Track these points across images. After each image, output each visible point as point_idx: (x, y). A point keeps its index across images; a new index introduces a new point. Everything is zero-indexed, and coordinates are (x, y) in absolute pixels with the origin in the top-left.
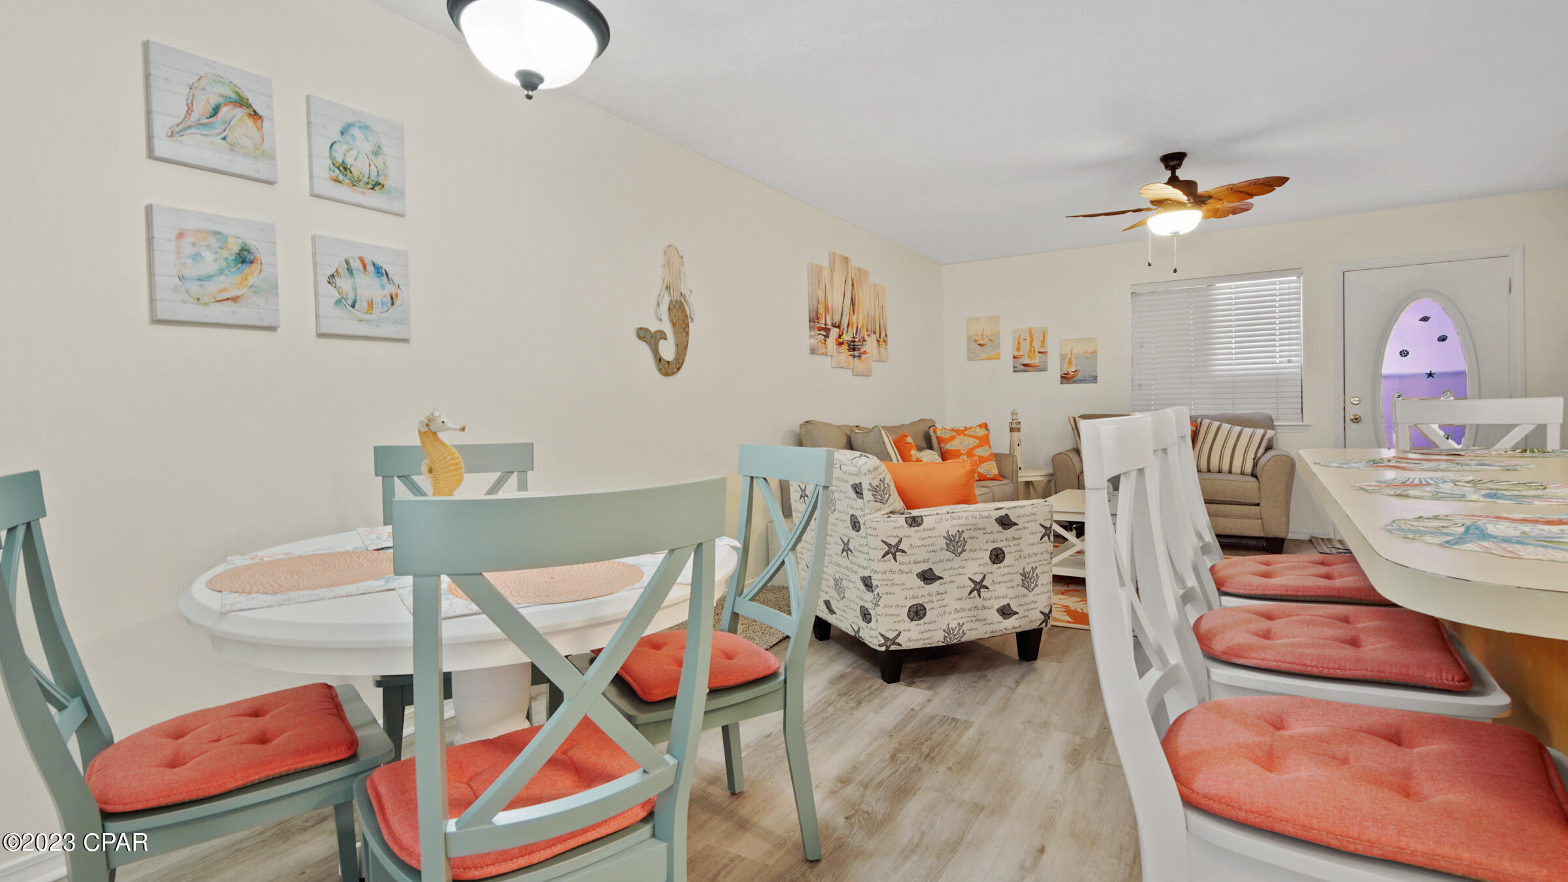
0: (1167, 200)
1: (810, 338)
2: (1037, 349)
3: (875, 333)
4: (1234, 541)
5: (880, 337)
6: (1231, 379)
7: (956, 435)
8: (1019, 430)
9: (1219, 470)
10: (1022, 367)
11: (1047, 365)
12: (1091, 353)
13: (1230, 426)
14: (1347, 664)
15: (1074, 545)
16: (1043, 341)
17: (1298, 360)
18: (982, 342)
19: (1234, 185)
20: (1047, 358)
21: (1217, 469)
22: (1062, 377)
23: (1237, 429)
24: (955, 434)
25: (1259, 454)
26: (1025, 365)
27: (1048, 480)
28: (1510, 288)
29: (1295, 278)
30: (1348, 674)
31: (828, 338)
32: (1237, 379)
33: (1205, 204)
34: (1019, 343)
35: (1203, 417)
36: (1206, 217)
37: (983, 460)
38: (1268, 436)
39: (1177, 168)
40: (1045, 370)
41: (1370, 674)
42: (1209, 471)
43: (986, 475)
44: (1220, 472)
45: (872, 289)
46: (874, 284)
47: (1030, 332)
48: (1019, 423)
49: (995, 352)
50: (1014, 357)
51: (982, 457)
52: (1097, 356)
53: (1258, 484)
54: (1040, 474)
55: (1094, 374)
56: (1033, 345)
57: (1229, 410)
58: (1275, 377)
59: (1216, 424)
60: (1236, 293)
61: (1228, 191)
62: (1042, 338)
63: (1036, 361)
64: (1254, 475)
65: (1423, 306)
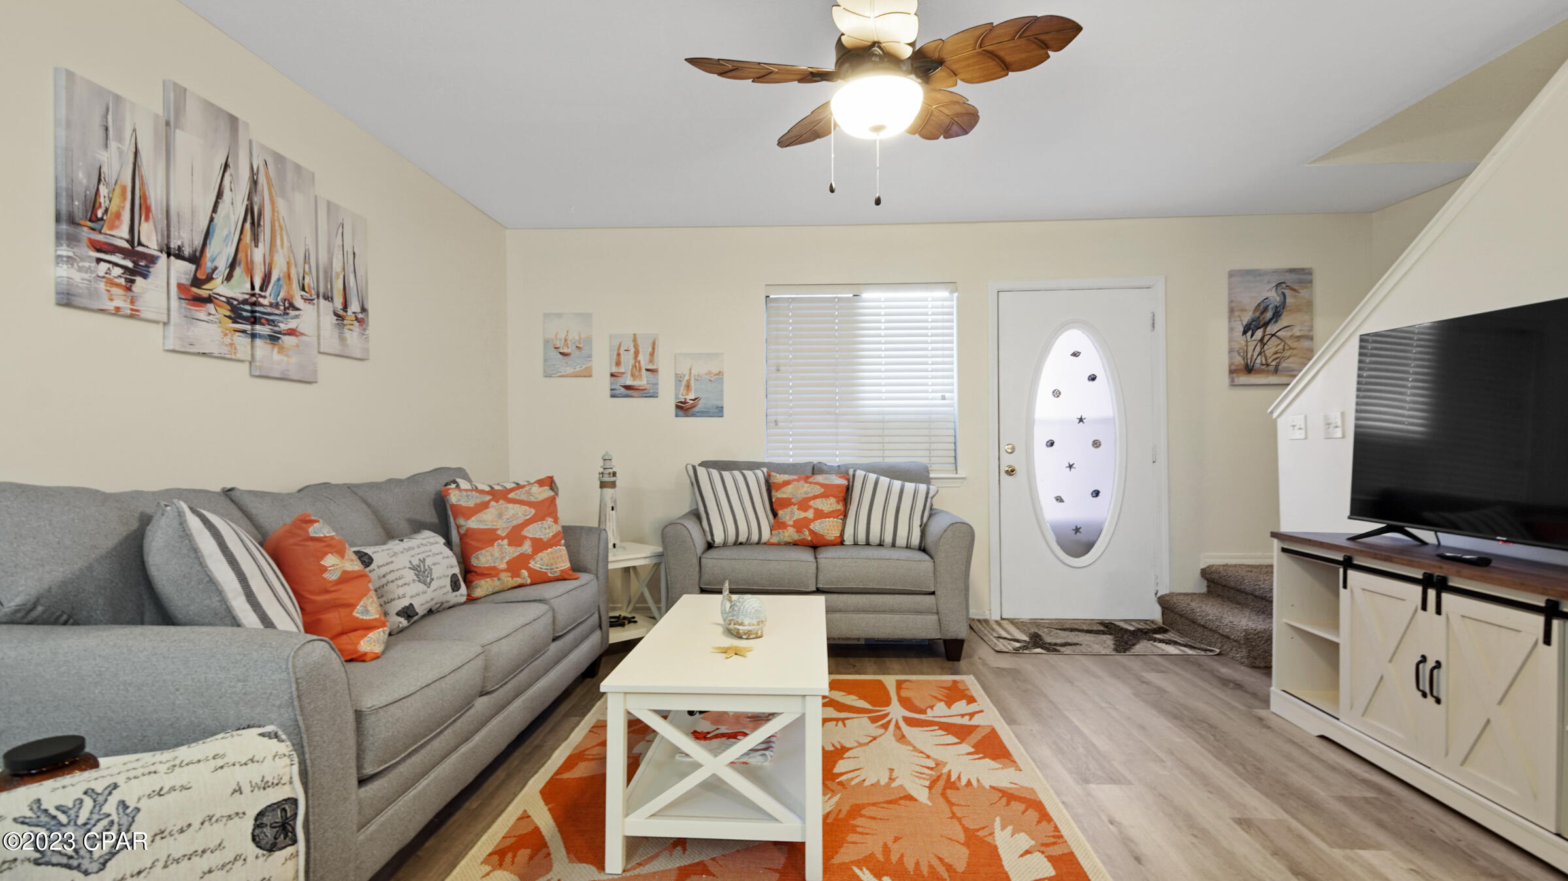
1: (57, 263)
2: (645, 364)
3: (328, 298)
5: (345, 308)
6: (879, 417)
7: (489, 502)
8: (613, 485)
9: (881, 541)
10: (623, 390)
11: (657, 389)
12: (716, 375)
13: (887, 479)
15: (697, 766)
16: (652, 354)
17: (952, 397)
18: (565, 350)
20: (657, 379)
21: (878, 541)
22: (677, 407)
23: (895, 484)
24: (488, 498)
25: (925, 520)
26: (628, 387)
27: (656, 564)
28: (1153, 323)
29: (948, 294)
31: (145, 276)
32: (887, 417)
34: (619, 355)
35: (855, 467)
37: (539, 545)
38: (930, 494)
40: (654, 396)
42: (868, 543)
43: (546, 573)
44: (881, 545)
45: (322, 213)
46: (329, 203)
47: (635, 340)
48: (614, 474)
49: (584, 367)
50: (612, 375)
51: (541, 540)
52: (722, 379)
53: (928, 562)
54: (644, 555)
55: (719, 403)
56: (639, 359)
57: (877, 458)
58: (928, 416)
59: (872, 477)
60: (886, 307)
62: (650, 349)
63: (643, 381)
64: (922, 549)
65: (1074, 338)
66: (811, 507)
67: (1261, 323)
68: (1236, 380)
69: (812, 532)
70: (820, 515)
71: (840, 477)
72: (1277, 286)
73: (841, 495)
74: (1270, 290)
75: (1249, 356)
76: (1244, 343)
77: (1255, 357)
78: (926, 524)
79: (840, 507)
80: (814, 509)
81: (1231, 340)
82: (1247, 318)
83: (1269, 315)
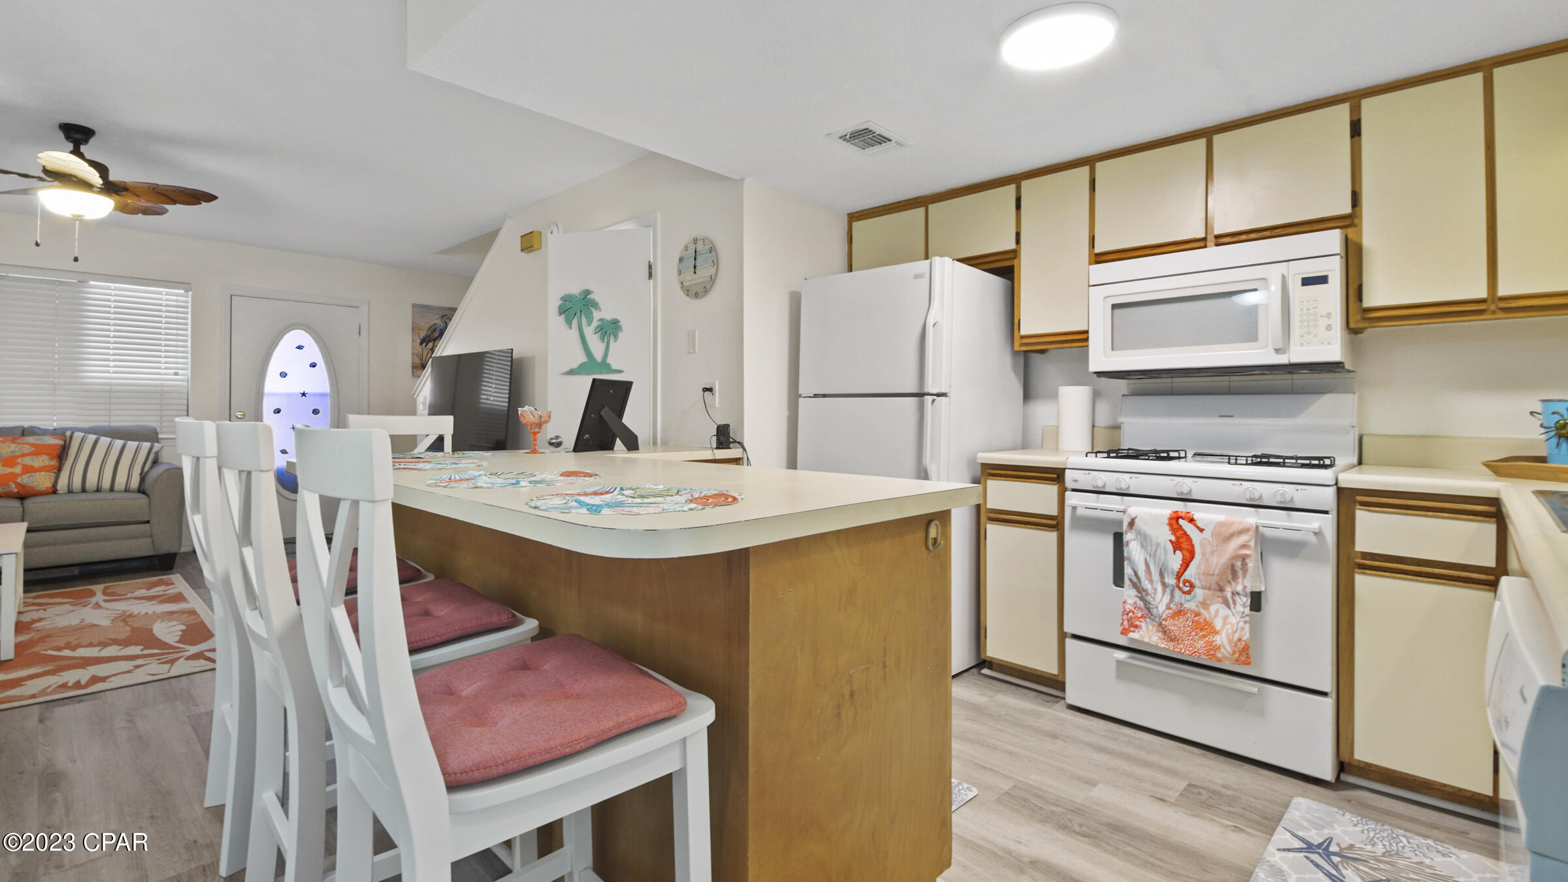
0: (71, 176)
4: (113, 565)
6: (108, 387)
9: (97, 488)
13: (109, 439)
14: (442, 630)
17: (186, 374)
19: (158, 185)
21: (95, 488)
23: (119, 443)
25: (146, 469)
28: (359, 332)
29: (182, 292)
30: (444, 638)
32: (114, 387)
33: (118, 195)
35: (74, 430)
36: (116, 209)
38: (155, 450)
39: (82, 144)
41: (459, 632)
42: (84, 490)
44: (98, 490)
53: (148, 500)
57: (101, 421)
58: (160, 388)
59: (92, 437)
60: (115, 295)
61: (149, 189)
64: (140, 491)
65: (297, 336)
66: (18, 464)
67: (432, 339)
68: (415, 373)
69: (17, 484)
70: (28, 469)
71: (55, 438)
72: (442, 317)
73: (55, 453)
74: (438, 319)
75: (424, 358)
76: (421, 350)
77: (427, 359)
78: (147, 472)
79: (54, 463)
80: (23, 465)
81: (413, 347)
82: (423, 334)
83: (436, 334)
